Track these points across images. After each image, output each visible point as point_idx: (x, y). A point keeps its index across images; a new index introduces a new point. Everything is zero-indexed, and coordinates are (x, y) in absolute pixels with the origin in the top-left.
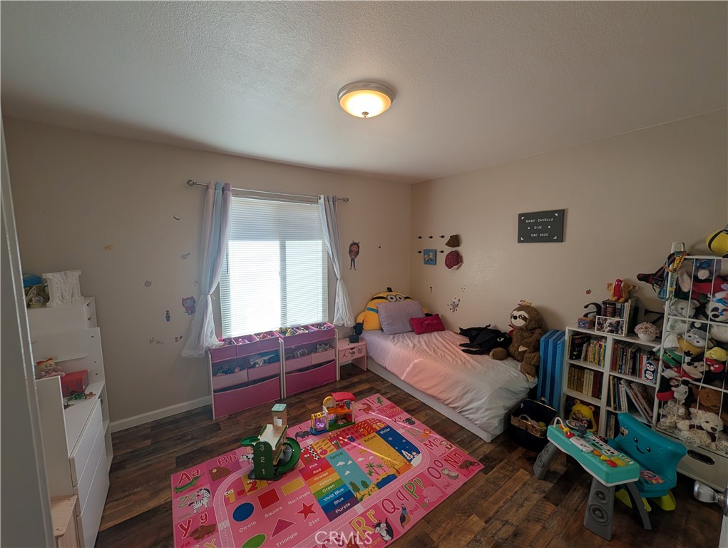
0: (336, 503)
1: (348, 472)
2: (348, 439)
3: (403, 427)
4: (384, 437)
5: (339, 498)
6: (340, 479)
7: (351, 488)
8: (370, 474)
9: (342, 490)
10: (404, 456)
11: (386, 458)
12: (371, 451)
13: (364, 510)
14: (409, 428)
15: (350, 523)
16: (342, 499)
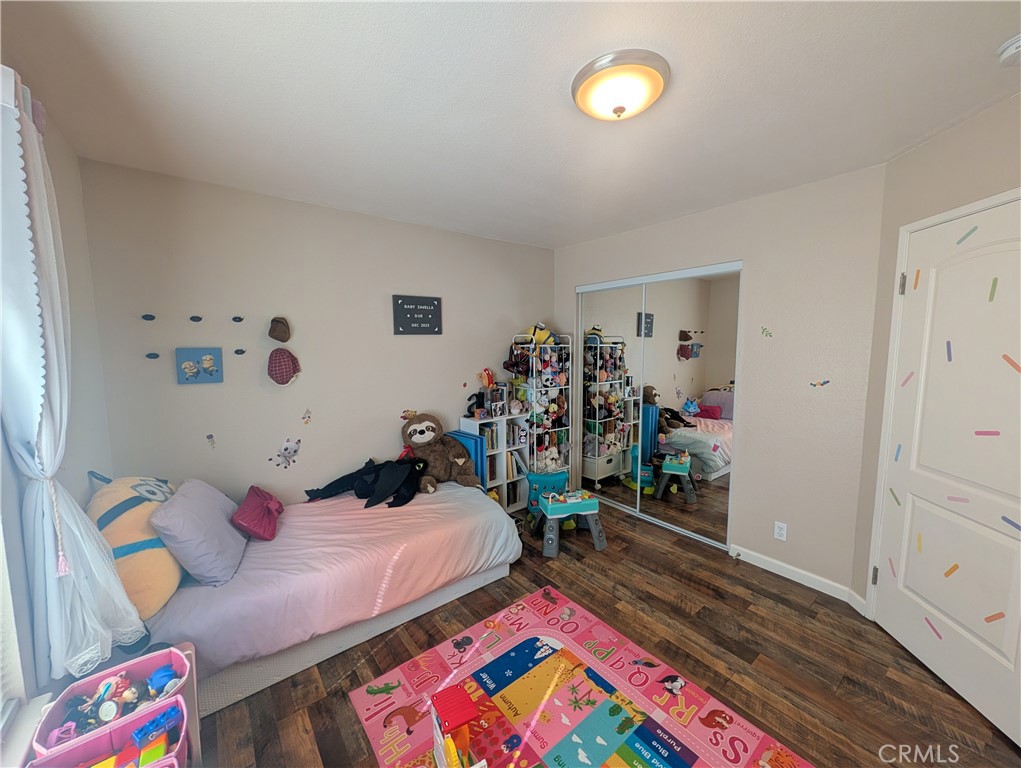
0: (665, 753)
1: (599, 740)
2: (512, 749)
3: (478, 652)
4: (502, 683)
5: (656, 750)
6: (618, 752)
7: (630, 732)
8: (594, 703)
9: (637, 745)
10: (546, 657)
11: (556, 680)
12: (544, 701)
13: (658, 709)
14: (482, 644)
15: (685, 726)
16: (654, 743)
